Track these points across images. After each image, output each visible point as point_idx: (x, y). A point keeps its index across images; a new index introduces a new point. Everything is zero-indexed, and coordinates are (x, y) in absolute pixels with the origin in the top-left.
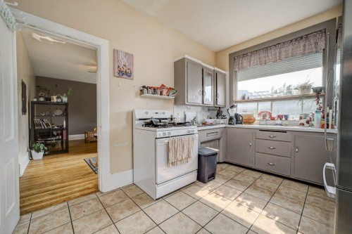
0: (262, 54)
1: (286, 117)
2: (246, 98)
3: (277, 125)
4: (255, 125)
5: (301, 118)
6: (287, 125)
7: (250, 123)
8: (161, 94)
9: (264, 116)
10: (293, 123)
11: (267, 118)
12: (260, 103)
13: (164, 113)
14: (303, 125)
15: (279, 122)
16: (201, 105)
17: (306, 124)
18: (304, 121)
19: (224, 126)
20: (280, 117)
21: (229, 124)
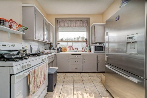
0: (69, 23)
1: (78, 48)
2: (63, 40)
3: (75, 52)
4: (67, 52)
5: (82, 49)
6: (78, 52)
7: (65, 51)
8: (10, 27)
9: (70, 48)
10: (80, 51)
11: (71, 49)
12: (68, 43)
13: (14, 46)
14: (83, 51)
15: (76, 50)
16: (43, 41)
17: (84, 51)
18: (83, 50)
19: (55, 53)
20: (76, 49)
21: (57, 52)
